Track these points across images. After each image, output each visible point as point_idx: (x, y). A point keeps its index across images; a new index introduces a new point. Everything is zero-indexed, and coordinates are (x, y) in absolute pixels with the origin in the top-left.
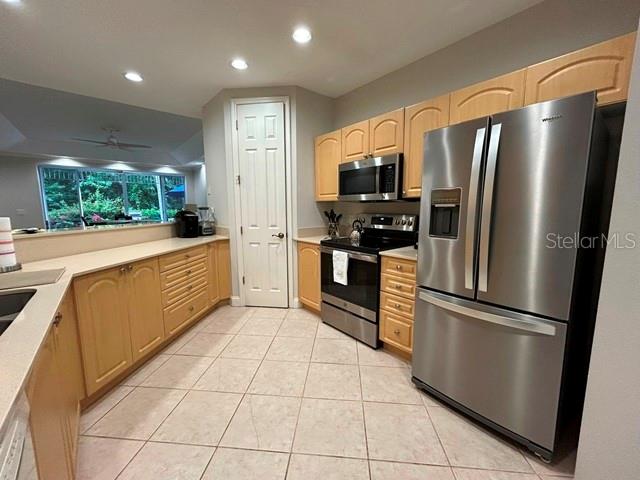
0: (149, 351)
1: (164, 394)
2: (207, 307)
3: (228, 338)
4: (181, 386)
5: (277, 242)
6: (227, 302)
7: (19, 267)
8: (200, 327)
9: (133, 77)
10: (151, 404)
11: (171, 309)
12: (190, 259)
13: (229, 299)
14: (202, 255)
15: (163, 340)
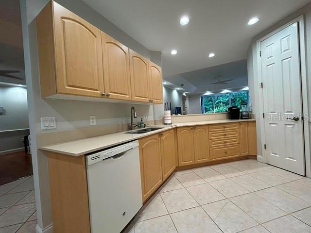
0: (201, 162)
1: (199, 179)
2: (238, 156)
3: (241, 173)
4: (206, 180)
5: (293, 123)
6: (255, 157)
7: (171, 124)
8: (231, 164)
9: (212, 55)
10: (193, 179)
11: (215, 149)
12: (226, 129)
13: (256, 156)
14: (236, 128)
15: (209, 161)
